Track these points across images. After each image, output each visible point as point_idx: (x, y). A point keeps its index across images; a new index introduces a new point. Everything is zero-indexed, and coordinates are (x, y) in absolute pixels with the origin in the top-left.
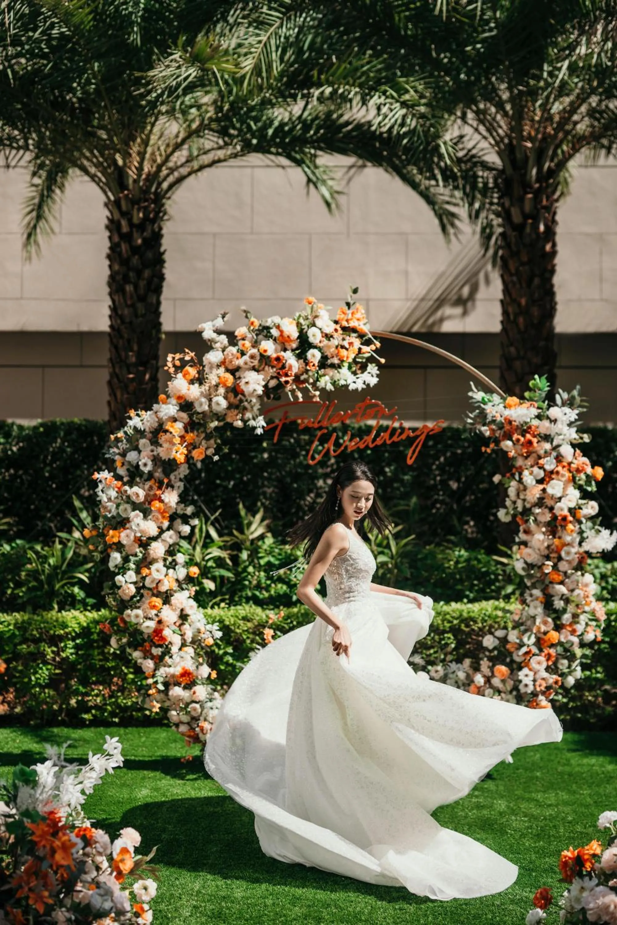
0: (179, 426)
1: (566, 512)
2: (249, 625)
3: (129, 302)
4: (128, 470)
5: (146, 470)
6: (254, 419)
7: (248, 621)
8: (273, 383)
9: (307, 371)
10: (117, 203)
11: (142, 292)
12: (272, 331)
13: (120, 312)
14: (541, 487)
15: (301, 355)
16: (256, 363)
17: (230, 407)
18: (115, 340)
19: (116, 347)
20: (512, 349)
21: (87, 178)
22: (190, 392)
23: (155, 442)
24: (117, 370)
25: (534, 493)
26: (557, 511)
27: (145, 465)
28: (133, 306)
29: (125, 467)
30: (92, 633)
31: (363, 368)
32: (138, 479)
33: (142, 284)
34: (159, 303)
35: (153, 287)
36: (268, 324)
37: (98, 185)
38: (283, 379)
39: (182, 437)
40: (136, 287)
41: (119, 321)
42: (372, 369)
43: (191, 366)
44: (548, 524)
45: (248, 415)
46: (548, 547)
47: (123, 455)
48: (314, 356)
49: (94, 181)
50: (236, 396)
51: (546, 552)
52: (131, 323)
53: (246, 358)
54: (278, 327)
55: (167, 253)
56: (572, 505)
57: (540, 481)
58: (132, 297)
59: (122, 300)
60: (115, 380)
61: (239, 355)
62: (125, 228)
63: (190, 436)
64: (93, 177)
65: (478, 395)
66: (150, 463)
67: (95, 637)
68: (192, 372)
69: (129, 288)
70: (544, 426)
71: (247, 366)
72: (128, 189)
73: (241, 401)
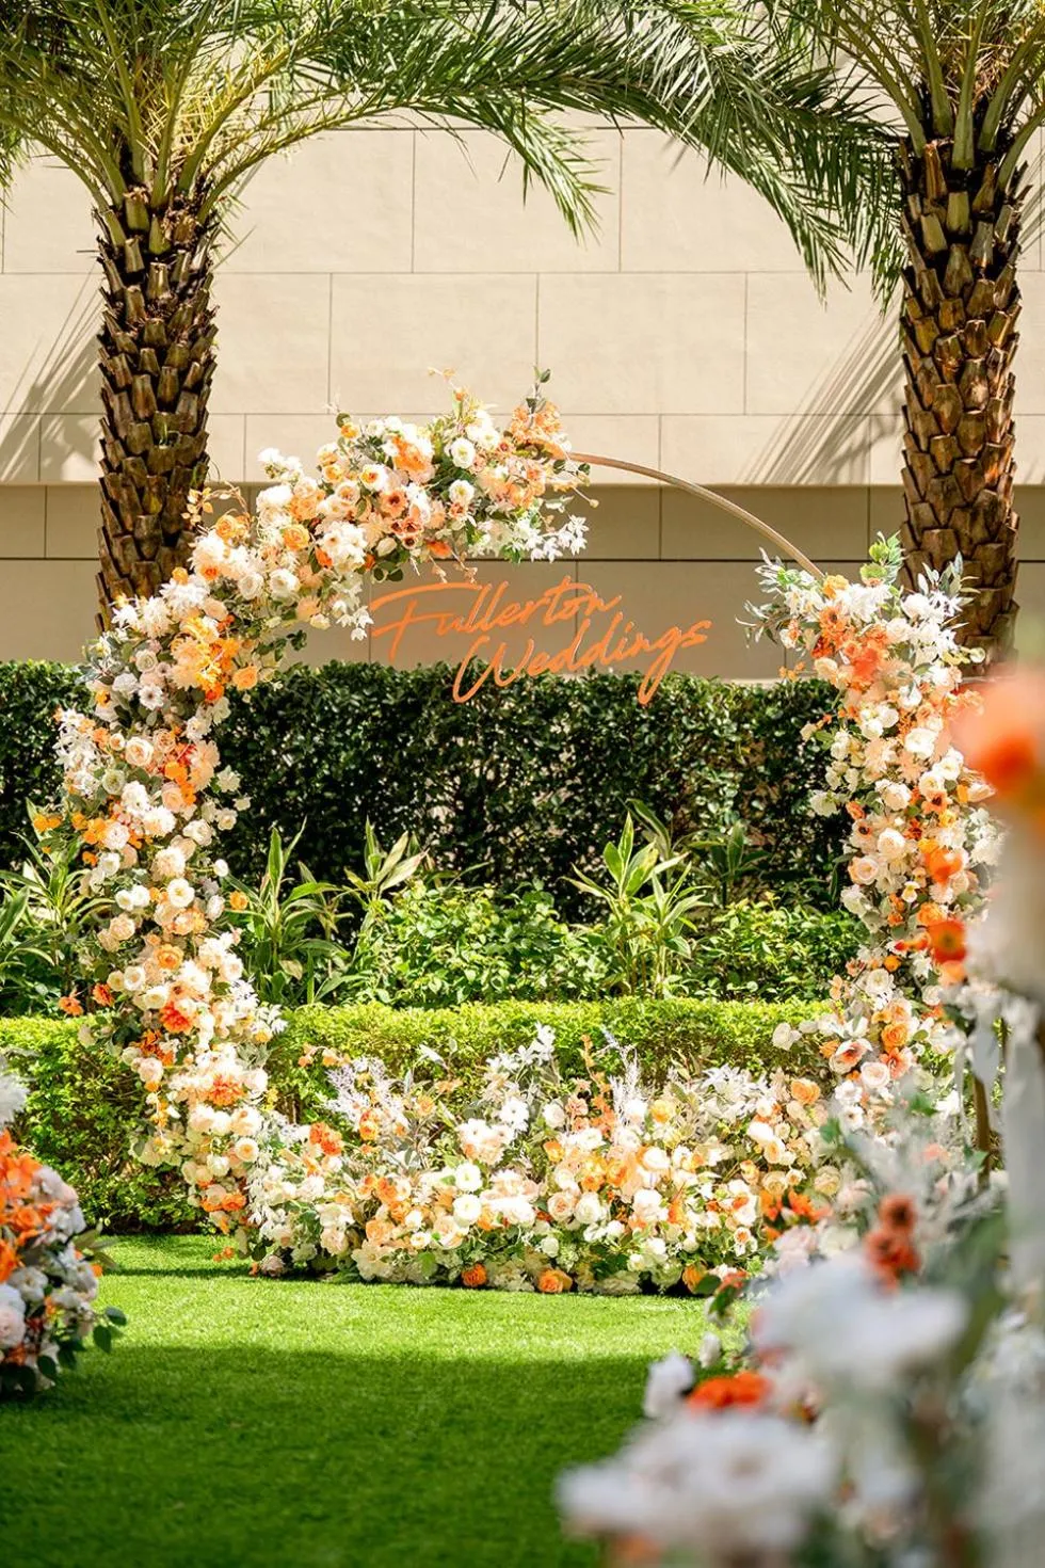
0: (209, 624)
1: (941, 789)
2: (365, 1036)
3: (141, 414)
4: (118, 709)
5: (151, 705)
6: (350, 613)
7: (364, 1029)
8: (385, 547)
9: (448, 522)
10: (120, 212)
11: (167, 392)
12: (384, 447)
13: (122, 434)
14: (892, 742)
15: (438, 490)
16: (352, 506)
17: (304, 590)
18: (112, 492)
19: (115, 506)
20: (924, 509)
21: (58, 161)
22: (231, 560)
23: (165, 656)
24: (117, 552)
25: (880, 755)
26: (923, 789)
27: (150, 696)
28: (150, 419)
29: (112, 704)
30: (60, 1053)
31: (560, 521)
32: (137, 726)
33: (169, 374)
34: (202, 414)
35: (188, 382)
36: (377, 434)
37: (81, 173)
38: (403, 536)
39: (215, 647)
40: (155, 381)
41: (121, 452)
42: (577, 524)
43: (234, 515)
44: (907, 814)
45: (339, 605)
46: (908, 858)
47: (109, 681)
48: (462, 493)
49: (73, 165)
50: (315, 571)
51: (904, 868)
52: (145, 455)
53: (335, 498)
54: (398, 439)
55: (218, 313)
56: (953, 776)
57: (891, 732)
58: (147, 402)
59: (128, 410)
60: (113, 571)
61: (322, 492)
62: (135, 263)
63: (233, 644)
64: (70, 159)
65: (772, 572)
66: (158, 692)
67: (65, 1059)
68: (237, 525)
69: (142, 383)
70: (897, 629)
71: (338, 514)
72: (141, 185)
73: (326, 580)
